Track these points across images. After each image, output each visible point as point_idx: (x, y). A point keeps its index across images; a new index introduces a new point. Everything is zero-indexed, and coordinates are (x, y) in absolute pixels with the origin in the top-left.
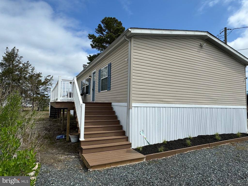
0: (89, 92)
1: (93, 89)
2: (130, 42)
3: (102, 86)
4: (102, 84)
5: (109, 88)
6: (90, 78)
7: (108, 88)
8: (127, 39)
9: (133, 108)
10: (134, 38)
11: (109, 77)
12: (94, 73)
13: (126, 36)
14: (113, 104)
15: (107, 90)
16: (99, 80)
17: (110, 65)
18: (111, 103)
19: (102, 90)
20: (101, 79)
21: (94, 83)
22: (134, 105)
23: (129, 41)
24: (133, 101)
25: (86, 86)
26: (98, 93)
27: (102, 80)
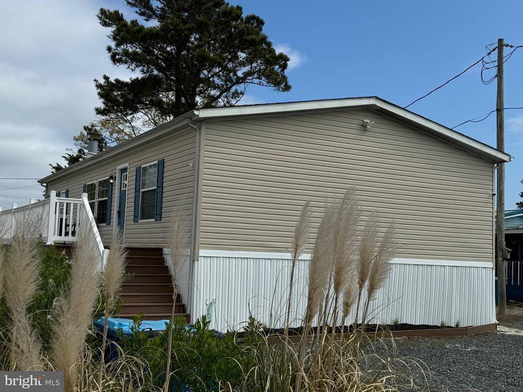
0: (108, 218)
1: (119, 212)
2: (198, 131)
3: (143, 208)
4: (143, 203)
5: (158, 216)
6: (112, 181)
7: (156, 215)
8: (193, 126)
9: (201, 260)
10: (207, 122)
11: (159, 190)
12: (124, 170)
13: (191, 119)
14: (166, 251)
15: (153, 220)
16: (136, 192)
17: (161, 165)
18: (161, 250)
19: (142, 218)
20: (141, 190)
21: (122, 195)
22: (202, 252)
23: (196, 129)
24: (200, 245)
25: (99, 202)
26: (133, 223)
27: (142, 192)
